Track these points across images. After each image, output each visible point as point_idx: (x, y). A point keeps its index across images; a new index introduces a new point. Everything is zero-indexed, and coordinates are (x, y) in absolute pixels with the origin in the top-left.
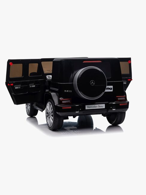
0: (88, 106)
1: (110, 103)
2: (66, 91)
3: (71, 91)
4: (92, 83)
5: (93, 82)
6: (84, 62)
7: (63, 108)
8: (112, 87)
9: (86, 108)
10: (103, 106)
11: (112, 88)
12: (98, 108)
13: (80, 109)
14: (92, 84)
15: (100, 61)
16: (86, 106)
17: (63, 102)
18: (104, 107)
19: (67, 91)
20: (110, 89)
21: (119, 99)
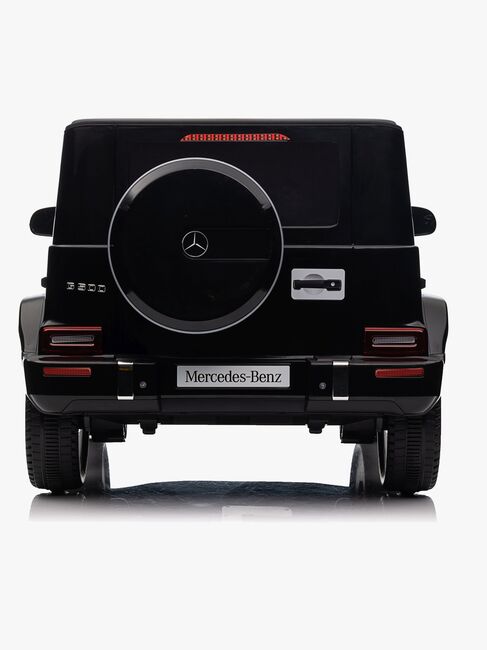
0: (192, 369)
1: (322, 361)
2: (77, 286)
4: (195, 245)
5: (200, 240)
6: (187, 138)
7: (49, 372)
8: (339, 274)
9: (182, 382)
10: (279, 376)
11: (338, 283)
12: (248, 384)
13: (143, 385)
14: (195, 250)
15: (280, 137)
16: (182, 370)
18: (285, 382)
19: (82, 286)
20: (330, 289)
21: (377, 343)
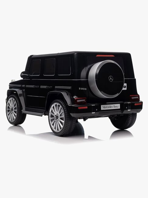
0: (103, 106)
1: (125, 103)
2: (81, 89)
3: (86, 89)
4: (111, 79)
6: (97, 56)
7: (79, 108)
9: (102, 109)
10: (118, 106)
11: (125, 86)
12: (113, 108)
13: (97, 110)
14: (111, 80)
15: (113, 56)
16: (102, 106)
17: (78, 101)
18: (119, 108)
19: (82, 89)
20: (124, 88)
21: (133, 98)
